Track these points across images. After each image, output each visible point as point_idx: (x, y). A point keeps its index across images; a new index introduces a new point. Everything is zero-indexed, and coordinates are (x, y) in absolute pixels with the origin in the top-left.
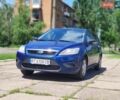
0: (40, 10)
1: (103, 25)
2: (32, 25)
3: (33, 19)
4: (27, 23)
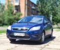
0: (19, 6)
1: (53, 13)
3: (15, 11)
4: (12, 13)
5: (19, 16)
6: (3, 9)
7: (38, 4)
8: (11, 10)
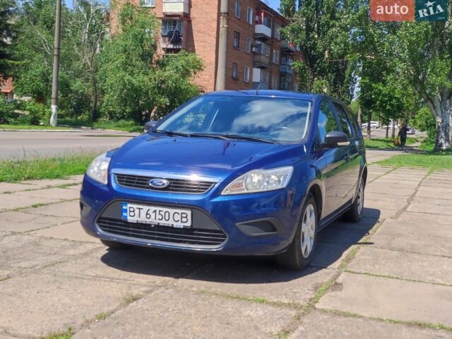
2: (162, 65)
3: (163, 45)
5: (186, 73)
6: (96, 32)
7: (289, 11)
8: (140, 39)
